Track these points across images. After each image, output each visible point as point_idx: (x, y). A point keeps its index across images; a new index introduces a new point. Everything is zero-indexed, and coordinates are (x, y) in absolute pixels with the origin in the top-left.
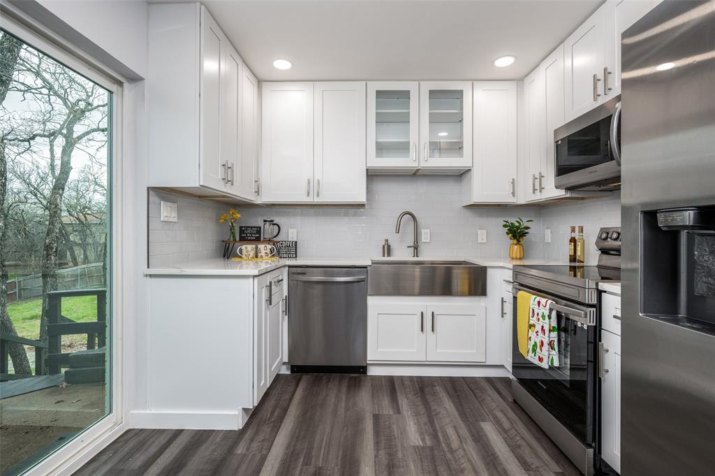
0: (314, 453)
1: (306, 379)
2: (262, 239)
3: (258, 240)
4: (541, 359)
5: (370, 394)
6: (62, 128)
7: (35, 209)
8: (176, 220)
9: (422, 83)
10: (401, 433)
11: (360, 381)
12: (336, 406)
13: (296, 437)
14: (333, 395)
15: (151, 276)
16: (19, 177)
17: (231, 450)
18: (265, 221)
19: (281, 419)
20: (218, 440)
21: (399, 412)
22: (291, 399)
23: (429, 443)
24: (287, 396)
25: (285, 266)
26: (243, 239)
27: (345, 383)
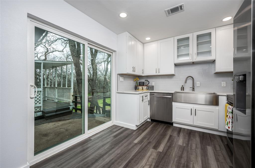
0: (150, 139)
1: (154, 123)
2: (144, 85)
3: (143, 85)
4: (229, 128)
5: (172, 130)
6: (106, 60)
7: (102, 78)
8: (123, 81)
9: (194, 33)
10: (177, 141)
11: (170, 127)
12: (160, 131)
13: (147, 134)
14: (161, 129)
15: (118, 93)
16: (100, 71)
17: (132, 133)
18: (145, 80)
19: (145, 130)
20: (130, 131)
21: (179, 136)
22: (149, 127)
23: (184, 145)
24: (148, 126)
25: (149, 92)
26: (140, 85)
27: (165, 126)
